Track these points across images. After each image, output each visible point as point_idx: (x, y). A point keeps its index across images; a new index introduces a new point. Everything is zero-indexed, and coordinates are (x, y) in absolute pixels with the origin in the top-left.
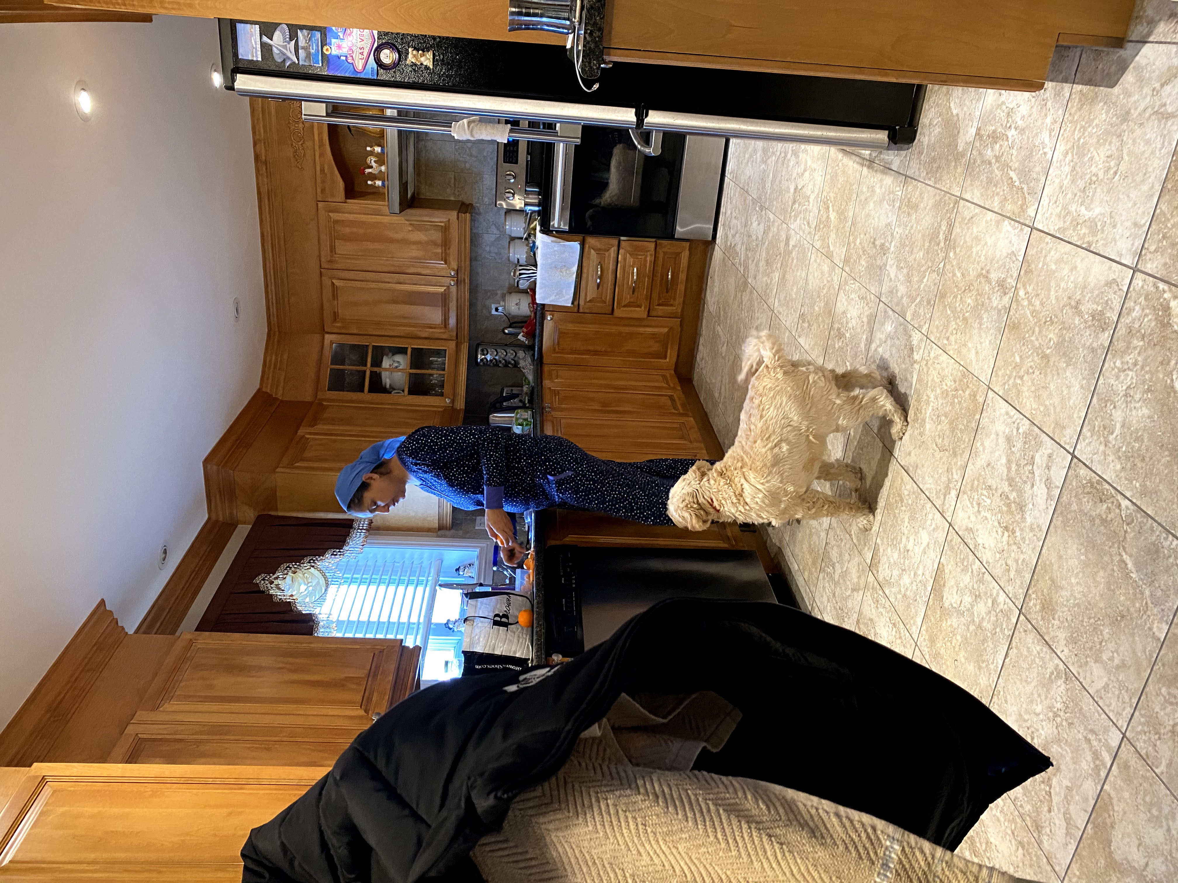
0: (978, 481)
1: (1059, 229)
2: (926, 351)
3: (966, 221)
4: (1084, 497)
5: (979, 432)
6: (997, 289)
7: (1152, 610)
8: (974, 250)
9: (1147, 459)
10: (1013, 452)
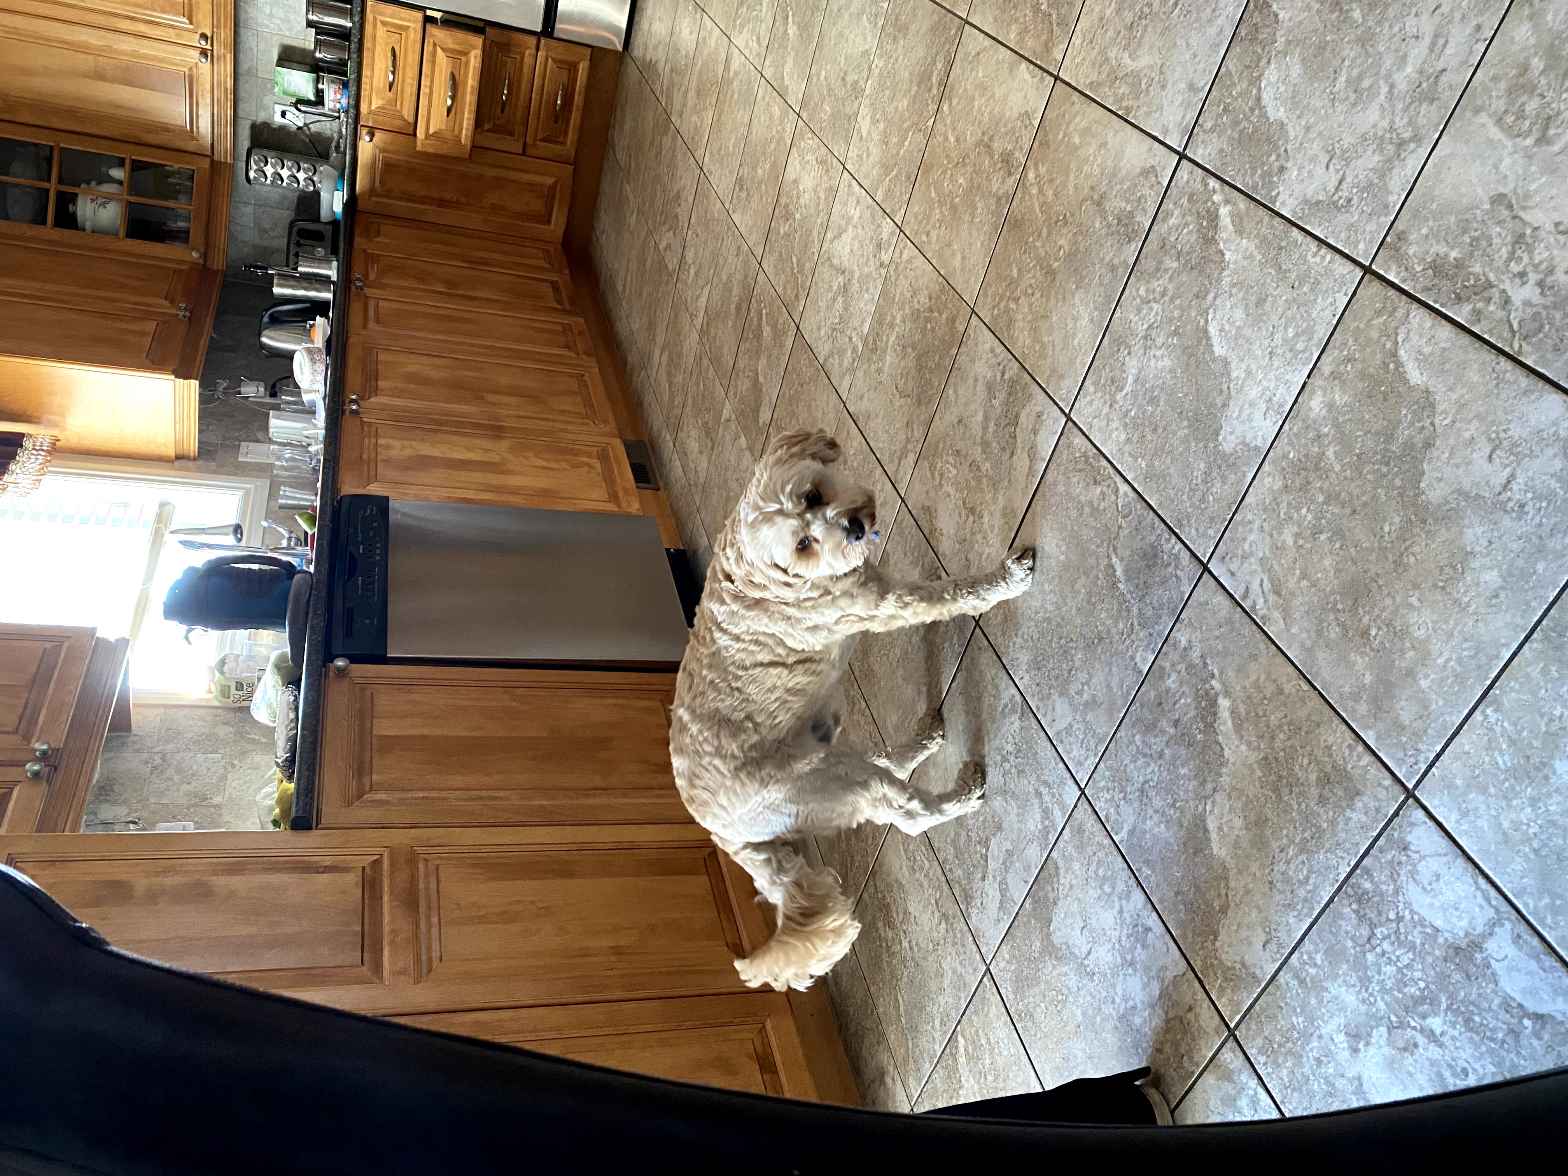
0: (944, 443)
1: (1092, 83)
2: (898, 251)
3: (970, 58)
4: (1075, 476)
5: (953, 374)
6: (999, 166)
7: (1137, 634)
8: (976, 103)
9: (1160, 430)
10: (993, 406)
